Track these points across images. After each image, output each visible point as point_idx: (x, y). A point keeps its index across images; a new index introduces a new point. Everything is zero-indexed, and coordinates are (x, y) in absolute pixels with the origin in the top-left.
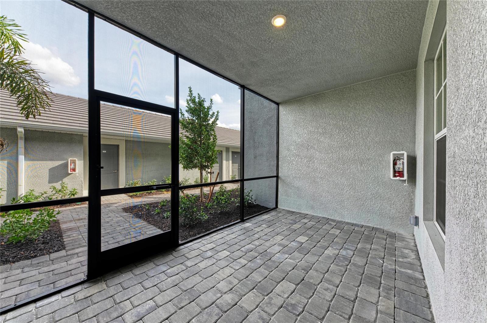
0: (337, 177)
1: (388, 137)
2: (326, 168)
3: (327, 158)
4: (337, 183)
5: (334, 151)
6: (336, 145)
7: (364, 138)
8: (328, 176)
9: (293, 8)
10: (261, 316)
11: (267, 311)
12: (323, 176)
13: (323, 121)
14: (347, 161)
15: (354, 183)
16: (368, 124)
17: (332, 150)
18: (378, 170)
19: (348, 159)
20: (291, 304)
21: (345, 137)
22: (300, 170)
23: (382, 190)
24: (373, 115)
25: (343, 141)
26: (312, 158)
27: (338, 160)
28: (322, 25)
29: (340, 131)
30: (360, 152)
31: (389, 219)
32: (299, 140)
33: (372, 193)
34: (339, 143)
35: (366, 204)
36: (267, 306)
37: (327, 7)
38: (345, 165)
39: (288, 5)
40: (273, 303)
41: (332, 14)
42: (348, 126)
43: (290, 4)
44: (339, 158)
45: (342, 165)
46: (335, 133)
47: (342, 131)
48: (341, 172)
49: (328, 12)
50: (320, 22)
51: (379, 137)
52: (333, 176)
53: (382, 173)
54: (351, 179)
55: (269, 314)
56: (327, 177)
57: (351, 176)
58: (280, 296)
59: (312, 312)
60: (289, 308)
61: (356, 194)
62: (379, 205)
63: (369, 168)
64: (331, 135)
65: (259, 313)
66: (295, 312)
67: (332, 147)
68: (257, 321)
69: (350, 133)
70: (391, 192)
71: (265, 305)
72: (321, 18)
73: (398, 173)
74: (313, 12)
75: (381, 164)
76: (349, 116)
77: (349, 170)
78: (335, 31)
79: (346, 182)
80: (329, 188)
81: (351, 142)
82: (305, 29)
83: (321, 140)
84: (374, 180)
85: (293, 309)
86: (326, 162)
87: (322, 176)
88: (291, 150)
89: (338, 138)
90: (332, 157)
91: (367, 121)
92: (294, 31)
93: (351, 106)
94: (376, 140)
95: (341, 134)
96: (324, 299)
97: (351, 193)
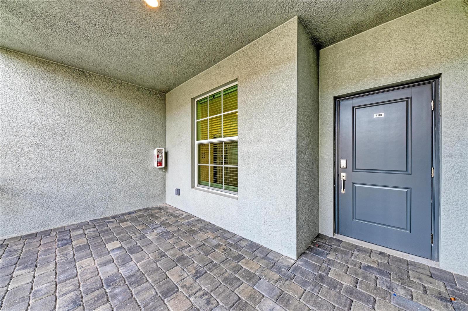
0: (108, 171)
1: (152, 137)
2: (93, 162)
3: (95, 150)
4: (108, 177)
5: (104, 144)
6: (107, 137)
7: (135, 134)
8: (97, 170)
9: (171, 9)
10: (200, 296)
11: (196, 290)
12: (89, 171)
13: (89, 106)
14: (119, 154)
15: (126, 175)
16: (137, 123)
17: (102, 141)
18: (145, 161)
19: (121, 152)
20: (195, 273)
21: (117, 130)
22: (46, 167)
23: (148, 177)
24: (141, 117)
25: (114, 134)
26: (71, 150)
27: (110, 153)
28: (167, 36)
29: (111, 123)
30: (131, 146)
31: (152, 199)
32: (43, 123)
33: (141, 181)
34: (110, 135)
35: (137, 191)
36: (191, 290)
37: (183, 32)
38: (117, 158)
39: (172, 5)
40: (189, 285)
41: (179, 37)
42: (120, 120)
43: (174, 6)
44: (111, 151)
45: (113, 159)
46: (105, 124)
47: (113, 124)
48: (113, 165)
49: (179, 35)
50: (169, 33)
51: (146, 135)
52: (103, 171)
53: (148, 164)
54: (123, 172)
55: (199, 290)
56: (95, 172)
57: (123, 168)
58: (184, 279)
59: (206, 264)
60: (199, 275)
61: (128, 184)
62: (146, 190)
63: (139, 160)
64: (101, 125)
65: (196, 297)
66: (203, 273)
67: (102, 139)
68: (204, 300)
69: (122, 127)
70: (153, 178)
71: (190, 292)
72: (172, 33)
73: (159, 163)
74: (175, 25)
75: (147, 157)
76: (121, 110)
77: (121, 163)
78: (166, 45)
79: (118, 175)
80: (98, 185)
81: (123, 136)
82: (156, 26)
83: (86, 128)
84: (142, 170)
85: (200, 273)
86: (93, 155)
87: (88, 173)
88: (25, 136)
89: (109, 130)
90: (101, 150)
91: (136, 120)
92: (148, 18)
93: (122, 102)
94: (143, 137)
95: (112, 127)
96: (197, 255)
97: (124, 185)
